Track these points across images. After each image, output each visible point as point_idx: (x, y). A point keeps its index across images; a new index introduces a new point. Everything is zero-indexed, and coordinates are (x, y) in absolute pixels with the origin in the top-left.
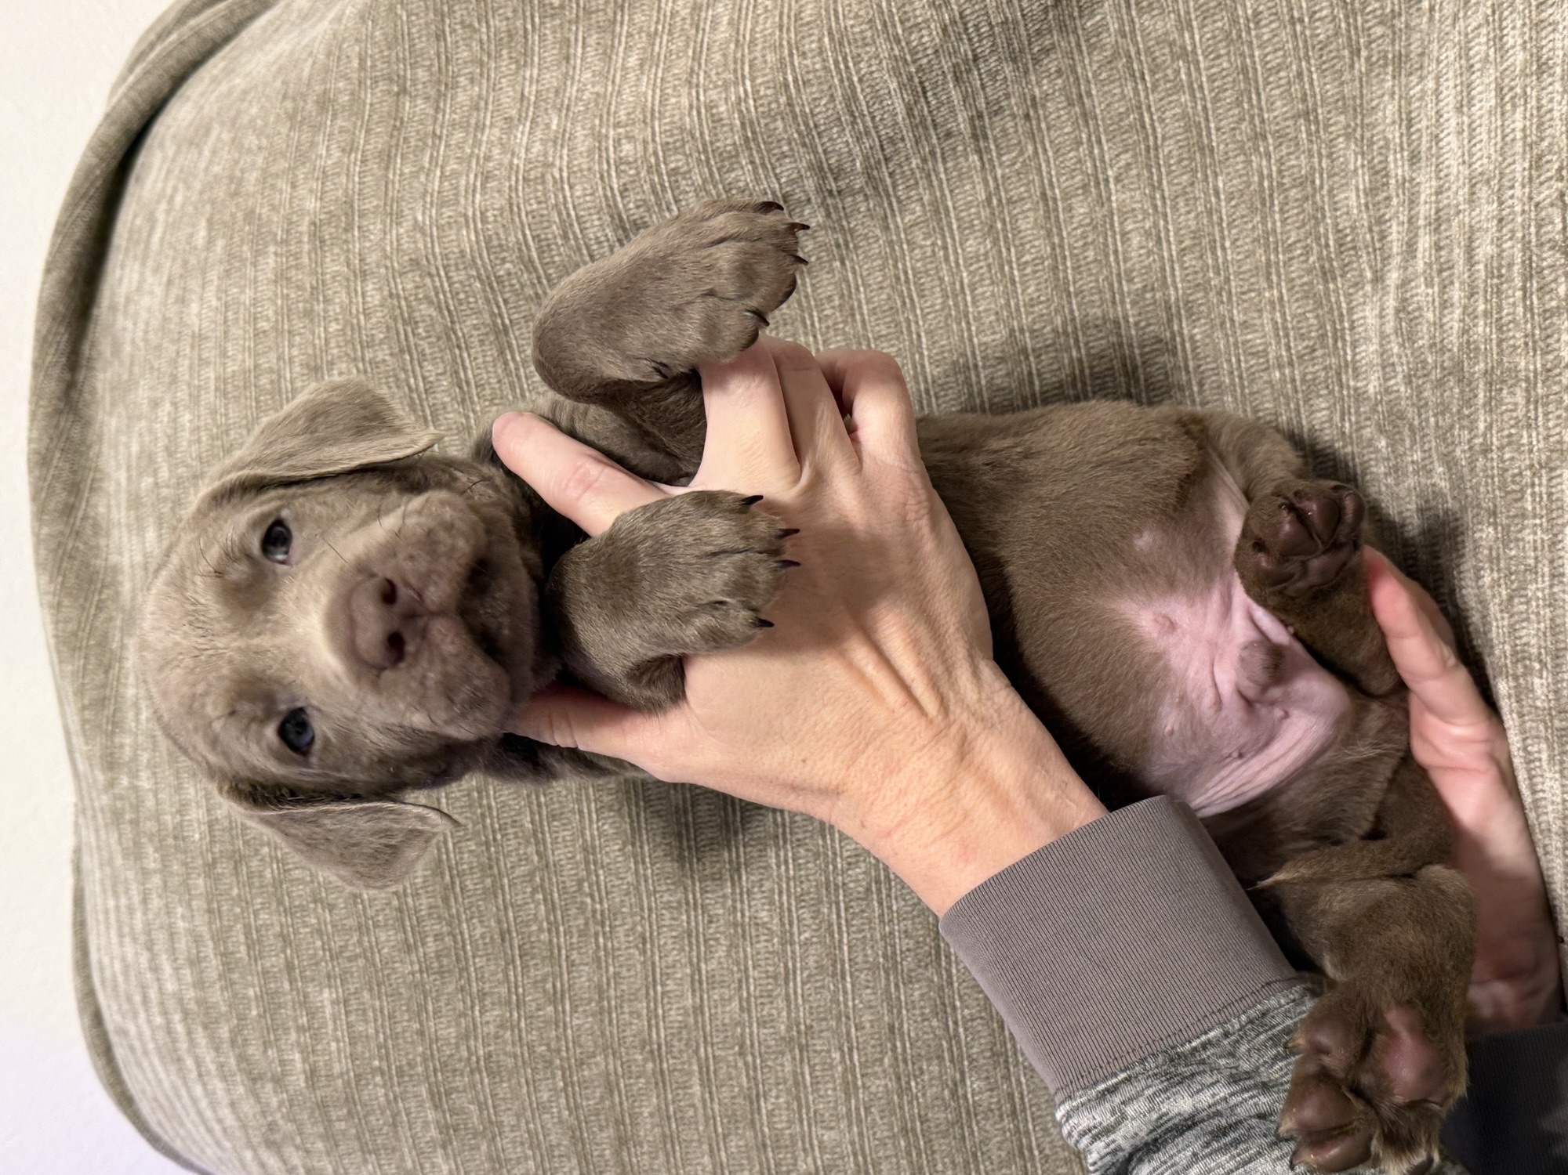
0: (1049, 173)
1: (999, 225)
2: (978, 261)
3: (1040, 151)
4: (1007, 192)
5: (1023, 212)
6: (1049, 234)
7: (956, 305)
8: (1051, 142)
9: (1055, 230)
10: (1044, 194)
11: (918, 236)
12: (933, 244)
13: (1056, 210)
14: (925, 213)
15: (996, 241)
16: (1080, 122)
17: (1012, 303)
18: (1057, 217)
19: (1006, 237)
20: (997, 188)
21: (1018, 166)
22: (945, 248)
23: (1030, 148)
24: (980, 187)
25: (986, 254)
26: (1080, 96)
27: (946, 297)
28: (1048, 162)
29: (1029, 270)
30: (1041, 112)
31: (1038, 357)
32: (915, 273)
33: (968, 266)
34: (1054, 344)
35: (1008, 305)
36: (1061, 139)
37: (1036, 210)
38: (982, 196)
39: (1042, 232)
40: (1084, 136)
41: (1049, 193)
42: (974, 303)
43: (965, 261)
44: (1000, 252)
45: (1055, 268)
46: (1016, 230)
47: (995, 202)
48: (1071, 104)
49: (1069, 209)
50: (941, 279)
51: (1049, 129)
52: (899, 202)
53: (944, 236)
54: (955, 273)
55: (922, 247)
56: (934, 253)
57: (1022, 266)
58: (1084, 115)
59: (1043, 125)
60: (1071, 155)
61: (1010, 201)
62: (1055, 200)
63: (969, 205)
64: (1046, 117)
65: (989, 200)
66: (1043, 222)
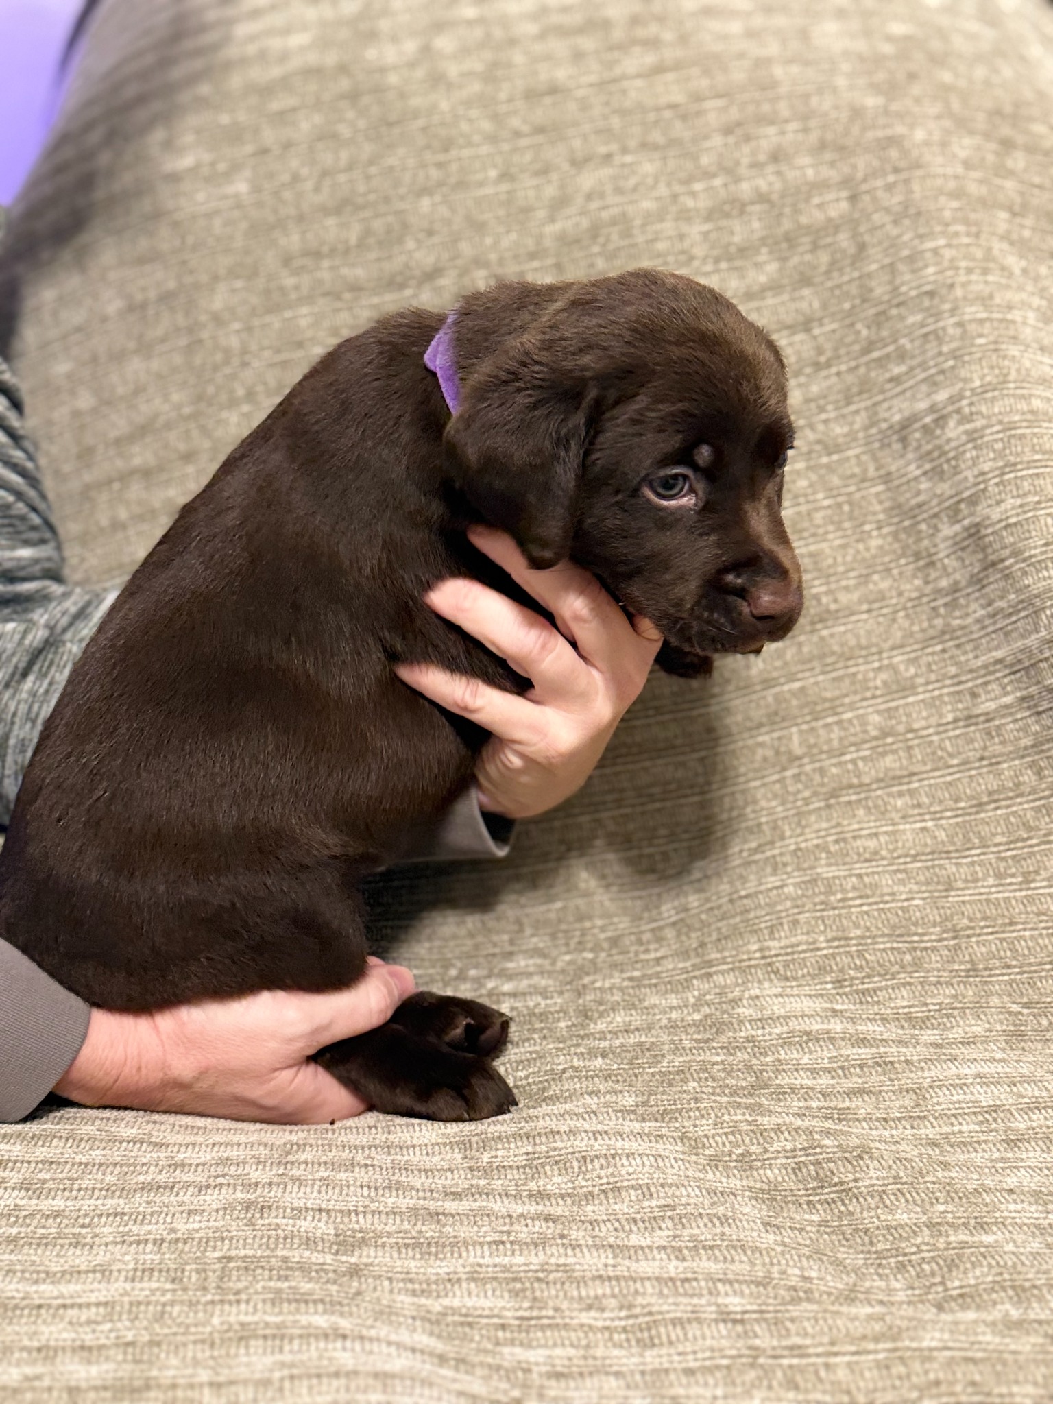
0: (933, 778)
1: (889, 740)
2: (861, 725)
3: (951, 770)
4: (918, 745)
5: (900, 759)
6: (879, 780)
7: (825, 710)
8: (959, 779)
9: (882, 785)
10: (913, 774)
11: (884, 676)
12: (876, 688)
13: (901, 784)
14: (906, 679)
15: (876, 738)
16: (974, 802)
17: (824, 756)
18: (893, 786)
19: (878, 746)
20: (922, 737)
21: (940, 753)
22: (874, 697)
23: (955, 761)
24: (923, 723)
25: (865, 732)
26: (996, 801)
27: (832, 700)
28: (942, 776)
29: (850, 767)
30: (985, 770)
31: (778, 781)
32: (854, 674)
33: (857, 717)
34: (788, 792)
35: (822, 752)
36: (960, 786)
37: (901, 768)
38: (916, 726)
39: (881, 775)
40: (962, 804)
41: (915, 778)
42: (826, 726)
43: (863, 715)
44: (866, 742)
45: (850, 786)
46: (884, 754)
47: (910, 736)
48: (990, 794)
49: (901, 794)
50: (846, 695)
51: (971, 777)
52: (916, 659)
53: (882, 696)
54: (852, 706)
55: (875, 678)
56: (868, 689)
57: (854, 761)
58: (980, 804)
59: (973, 772)
60: (947, 795)
61: (910, 748)
62: (909, 783)
63: (908, 715)
64: (980, 774)
65: (912, 731)
66: (891, 774)
